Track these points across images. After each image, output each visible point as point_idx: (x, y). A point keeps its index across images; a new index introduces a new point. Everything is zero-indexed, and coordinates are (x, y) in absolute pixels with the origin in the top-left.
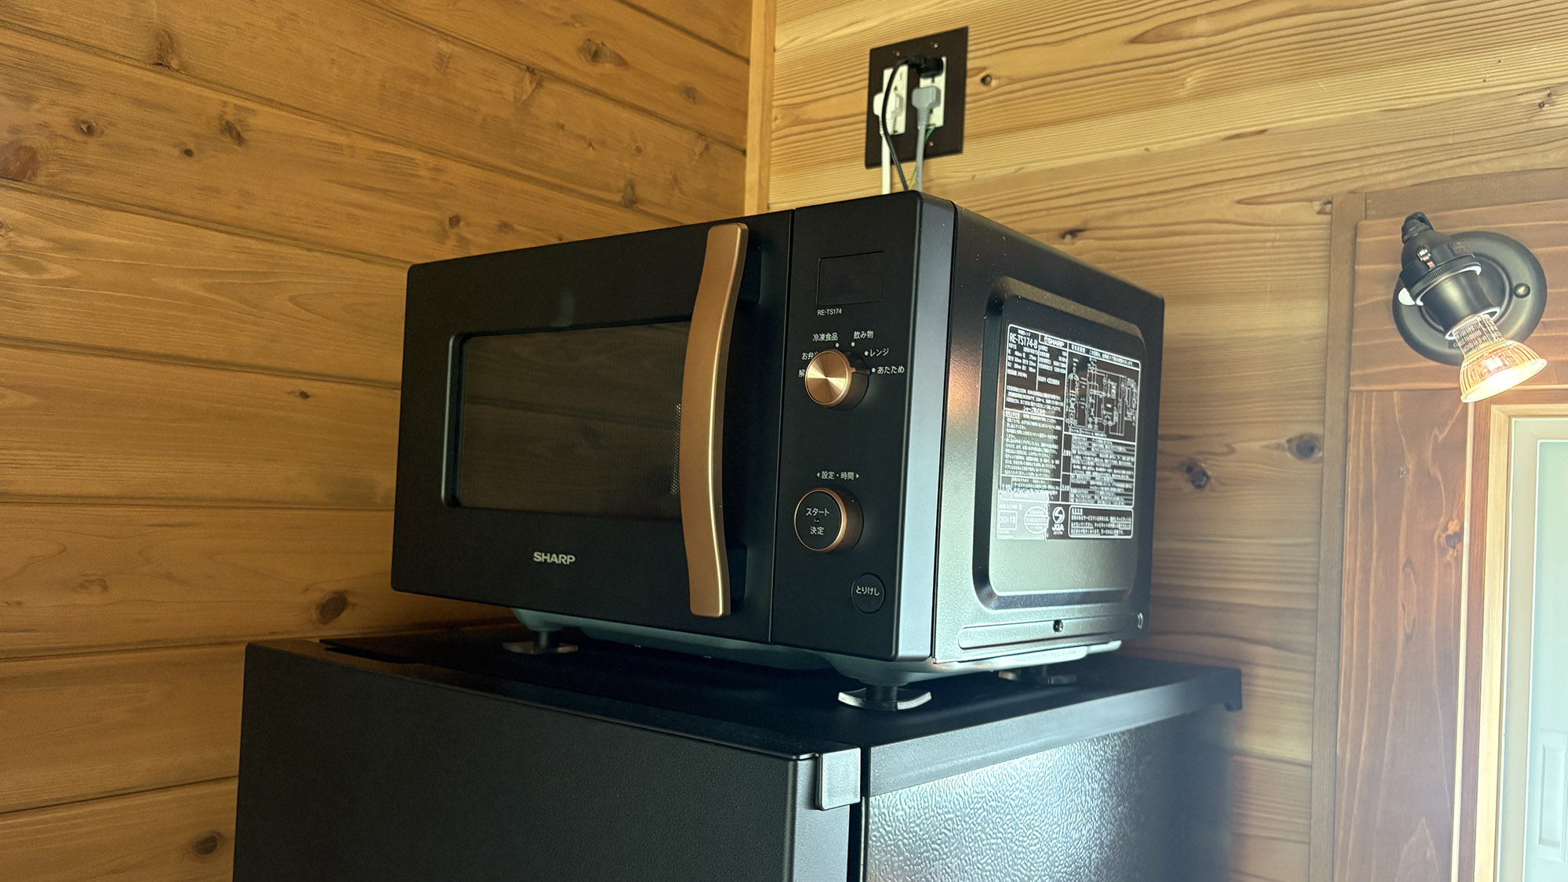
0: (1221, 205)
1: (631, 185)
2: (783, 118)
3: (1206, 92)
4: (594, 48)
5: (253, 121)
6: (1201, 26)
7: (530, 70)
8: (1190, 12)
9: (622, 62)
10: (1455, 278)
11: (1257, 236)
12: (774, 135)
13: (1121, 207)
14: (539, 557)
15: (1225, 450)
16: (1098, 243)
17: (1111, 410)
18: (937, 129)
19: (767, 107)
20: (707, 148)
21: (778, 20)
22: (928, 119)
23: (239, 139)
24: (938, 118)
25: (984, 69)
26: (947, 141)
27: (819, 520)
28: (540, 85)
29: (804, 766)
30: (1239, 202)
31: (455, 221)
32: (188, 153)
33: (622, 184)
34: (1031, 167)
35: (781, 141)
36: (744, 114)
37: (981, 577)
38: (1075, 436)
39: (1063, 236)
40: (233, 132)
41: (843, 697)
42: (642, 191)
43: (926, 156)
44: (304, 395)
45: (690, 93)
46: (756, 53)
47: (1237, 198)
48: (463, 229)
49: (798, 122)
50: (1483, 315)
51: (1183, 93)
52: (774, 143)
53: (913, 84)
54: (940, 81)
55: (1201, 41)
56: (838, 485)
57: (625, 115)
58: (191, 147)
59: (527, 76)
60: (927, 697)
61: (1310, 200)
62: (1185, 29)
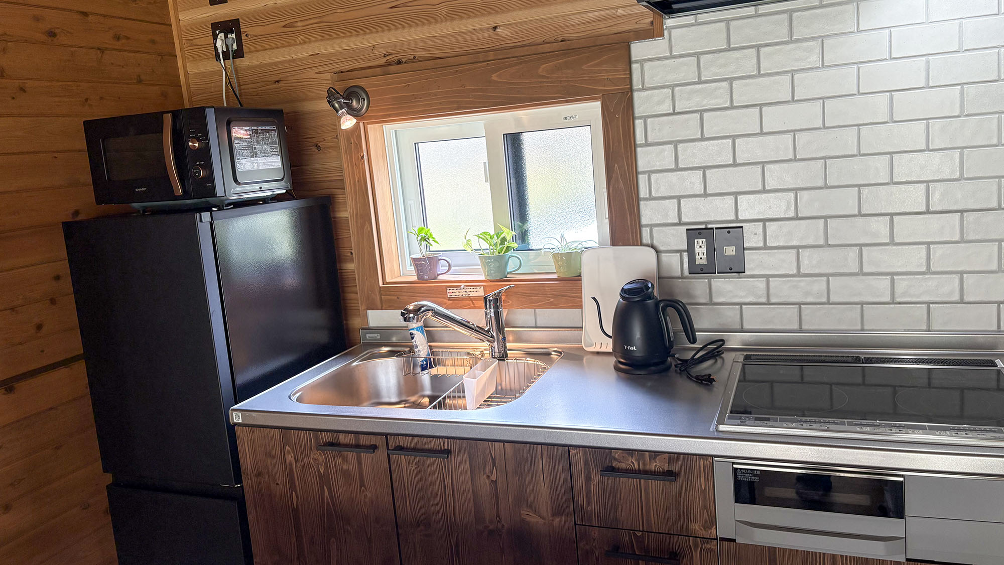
0: (311, 74)
1: (139, 76)
2: (187, 43)
3: (304, 43)
4: (118, 36)
5: (27, 85)
6: (299, 24)
7: (99, 49)
8: (296, 20)
9: (128, 38)
10: (337, 102)
11: (322, 82)
12: (185, 49)
13: (288, 74)
14: (137, 190)
15: (323, 140)
16: (283, 84)
17: (268, 139)
18: (235, 50)
19: (180, 40)
20: (162, 58)
21: (179, 10)
22: (232, 47)
23: (24, 91)
24: (235, 47)
25: (246, 32)
26: (239, 54)
27: (197, 172)
28: (103, 53)
29: (198, 215)
30: (316, 73)
31: (87, 100)
32: (13, 98)
33: (136, 77)
34: (265, 62)
35: (188, 51)
36: (174, 43)
37: (236, 180)
38: (257, 147)
39: (275, 83)
40: (22, 90)
41: (213, 209)
42: (143, 77)
43: (233, 58)
44: (56, 157)
45: (153, 42)
46: (173, 23)
47: (316, 72)
48: (89, 102)
49: (192, 45)
50: (343, 110)
51: (298, 42)
52: (185, 52)
53: (226, 37)
54: (234, 36)
55: (300, 28)
56: (200, 165)
57: (132, 54)
58: (14, 96)
59: (99, 52)
60: (232, 206)
61: (331, 73)
62: (296, 25)
